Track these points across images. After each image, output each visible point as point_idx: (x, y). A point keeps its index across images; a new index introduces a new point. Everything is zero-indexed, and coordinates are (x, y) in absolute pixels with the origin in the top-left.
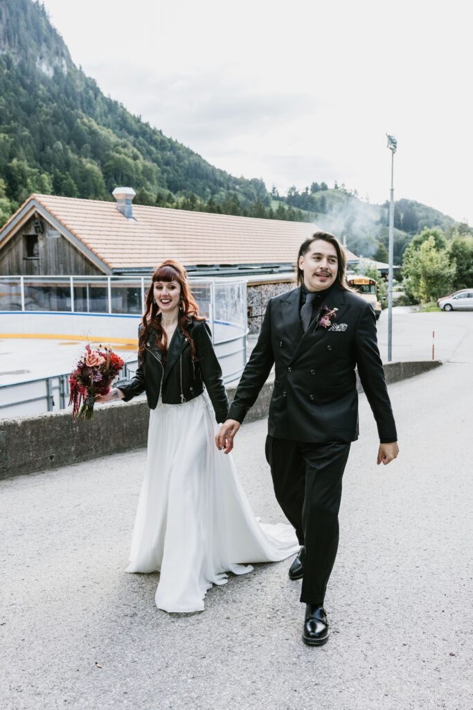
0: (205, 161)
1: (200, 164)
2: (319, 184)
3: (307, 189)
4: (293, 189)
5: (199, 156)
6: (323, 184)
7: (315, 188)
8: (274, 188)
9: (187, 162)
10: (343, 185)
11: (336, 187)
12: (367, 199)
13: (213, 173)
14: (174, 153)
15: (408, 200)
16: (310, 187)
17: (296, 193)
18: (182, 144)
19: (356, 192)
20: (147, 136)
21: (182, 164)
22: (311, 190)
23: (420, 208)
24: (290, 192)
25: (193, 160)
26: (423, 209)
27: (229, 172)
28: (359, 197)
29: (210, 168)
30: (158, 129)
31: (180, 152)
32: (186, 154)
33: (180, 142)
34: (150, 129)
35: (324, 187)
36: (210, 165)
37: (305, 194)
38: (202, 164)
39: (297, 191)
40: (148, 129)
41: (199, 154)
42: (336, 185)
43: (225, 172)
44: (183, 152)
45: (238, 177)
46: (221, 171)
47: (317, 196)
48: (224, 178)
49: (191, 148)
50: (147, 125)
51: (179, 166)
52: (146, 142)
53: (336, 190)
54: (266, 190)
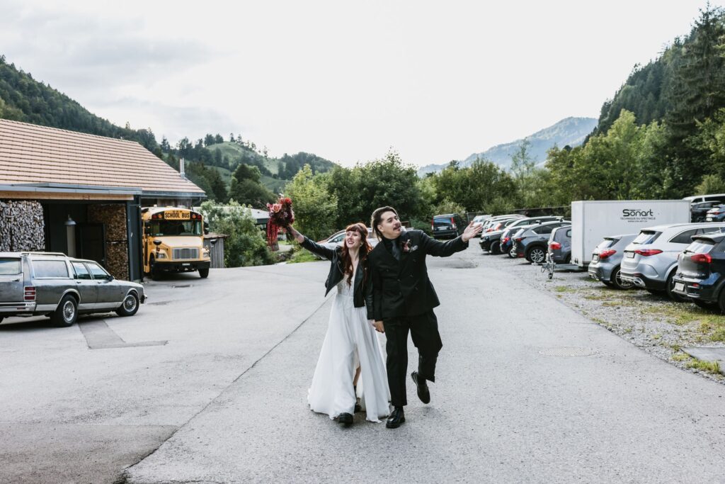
0: (83, 110)
1: (77, 112)
2: (214, 136)
3: (201, 141)
4: (185, 141)
5: (77, 103)
6: (218, 136)
7: (210, 140)
8: (164, 140)
9: (61, 109)
10: (240, 138)
11: (232, 140)
12: (266, 153)
13: (93, 122)
14: (46, 100)
15: (307, 154)
16: (204, 140)
17: (189, 146)
18: (56, 90)
19: (253, 145)
20: (12, 79)
21: (54, 111)
22: (205, 143)
23: (318, 162)
24: (181, 144)
25: (69, 108)
26: (321, 162)
27: (112, 122)
28: (257, 151)
29: (90, 117)
30: (26, 72)
31: (54, 98)
32: (59, 101)
33: (53, 87)
34: (16, 71)
35: (220, 140)
36: (89, 114)
37: (198, 147)
38: (80, 113)
39: (189, 143)
40: (12, 71)
41: (77, 101)
42: (232, 138)
43: (107, 121)
44: (56, 99)
45: (123, 126)
46: (103, 121)
47: (212, 148)
48: (106, 128)
49: (66, 94)
50: (12, 67)
51: (52, 114)
52: (9, 86)
53: (233, 143)
54: (155, 142)
